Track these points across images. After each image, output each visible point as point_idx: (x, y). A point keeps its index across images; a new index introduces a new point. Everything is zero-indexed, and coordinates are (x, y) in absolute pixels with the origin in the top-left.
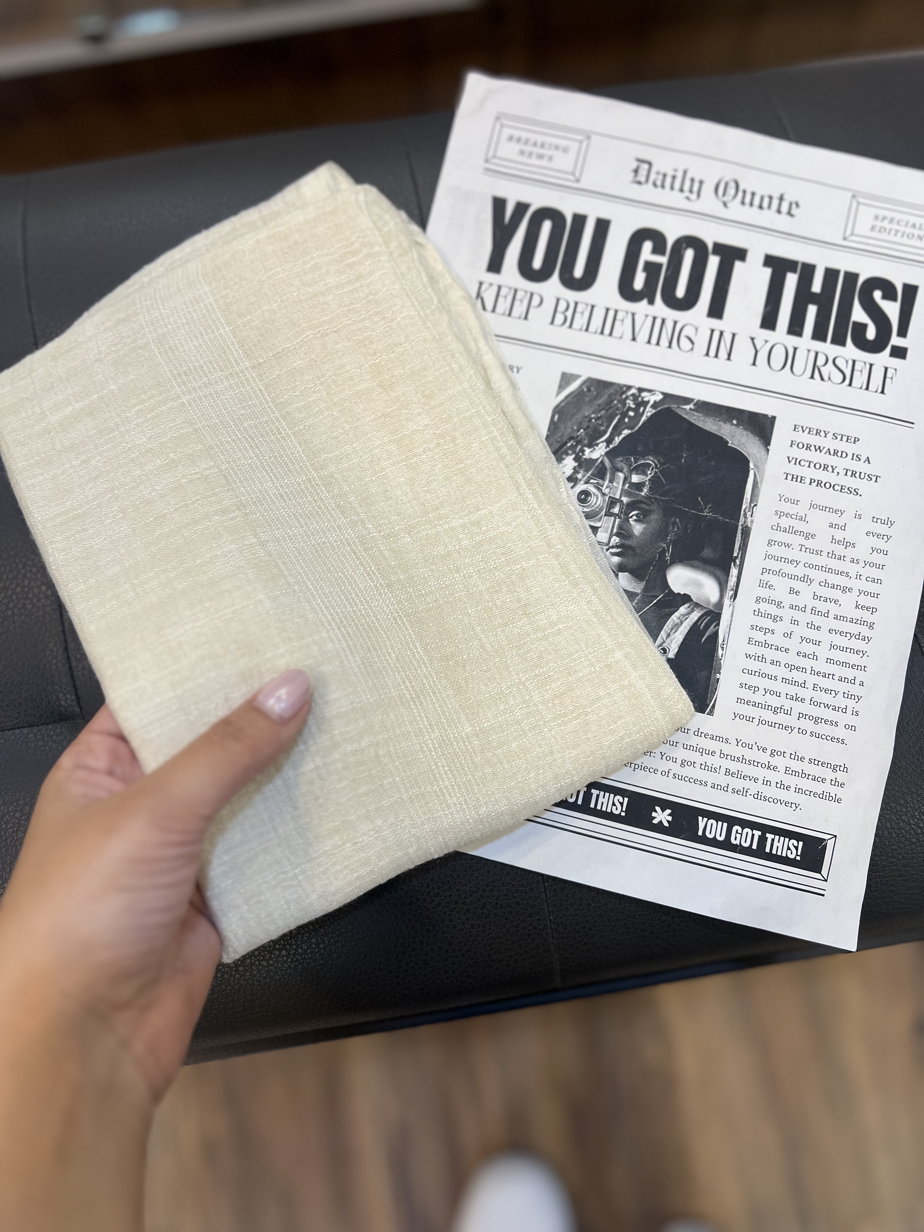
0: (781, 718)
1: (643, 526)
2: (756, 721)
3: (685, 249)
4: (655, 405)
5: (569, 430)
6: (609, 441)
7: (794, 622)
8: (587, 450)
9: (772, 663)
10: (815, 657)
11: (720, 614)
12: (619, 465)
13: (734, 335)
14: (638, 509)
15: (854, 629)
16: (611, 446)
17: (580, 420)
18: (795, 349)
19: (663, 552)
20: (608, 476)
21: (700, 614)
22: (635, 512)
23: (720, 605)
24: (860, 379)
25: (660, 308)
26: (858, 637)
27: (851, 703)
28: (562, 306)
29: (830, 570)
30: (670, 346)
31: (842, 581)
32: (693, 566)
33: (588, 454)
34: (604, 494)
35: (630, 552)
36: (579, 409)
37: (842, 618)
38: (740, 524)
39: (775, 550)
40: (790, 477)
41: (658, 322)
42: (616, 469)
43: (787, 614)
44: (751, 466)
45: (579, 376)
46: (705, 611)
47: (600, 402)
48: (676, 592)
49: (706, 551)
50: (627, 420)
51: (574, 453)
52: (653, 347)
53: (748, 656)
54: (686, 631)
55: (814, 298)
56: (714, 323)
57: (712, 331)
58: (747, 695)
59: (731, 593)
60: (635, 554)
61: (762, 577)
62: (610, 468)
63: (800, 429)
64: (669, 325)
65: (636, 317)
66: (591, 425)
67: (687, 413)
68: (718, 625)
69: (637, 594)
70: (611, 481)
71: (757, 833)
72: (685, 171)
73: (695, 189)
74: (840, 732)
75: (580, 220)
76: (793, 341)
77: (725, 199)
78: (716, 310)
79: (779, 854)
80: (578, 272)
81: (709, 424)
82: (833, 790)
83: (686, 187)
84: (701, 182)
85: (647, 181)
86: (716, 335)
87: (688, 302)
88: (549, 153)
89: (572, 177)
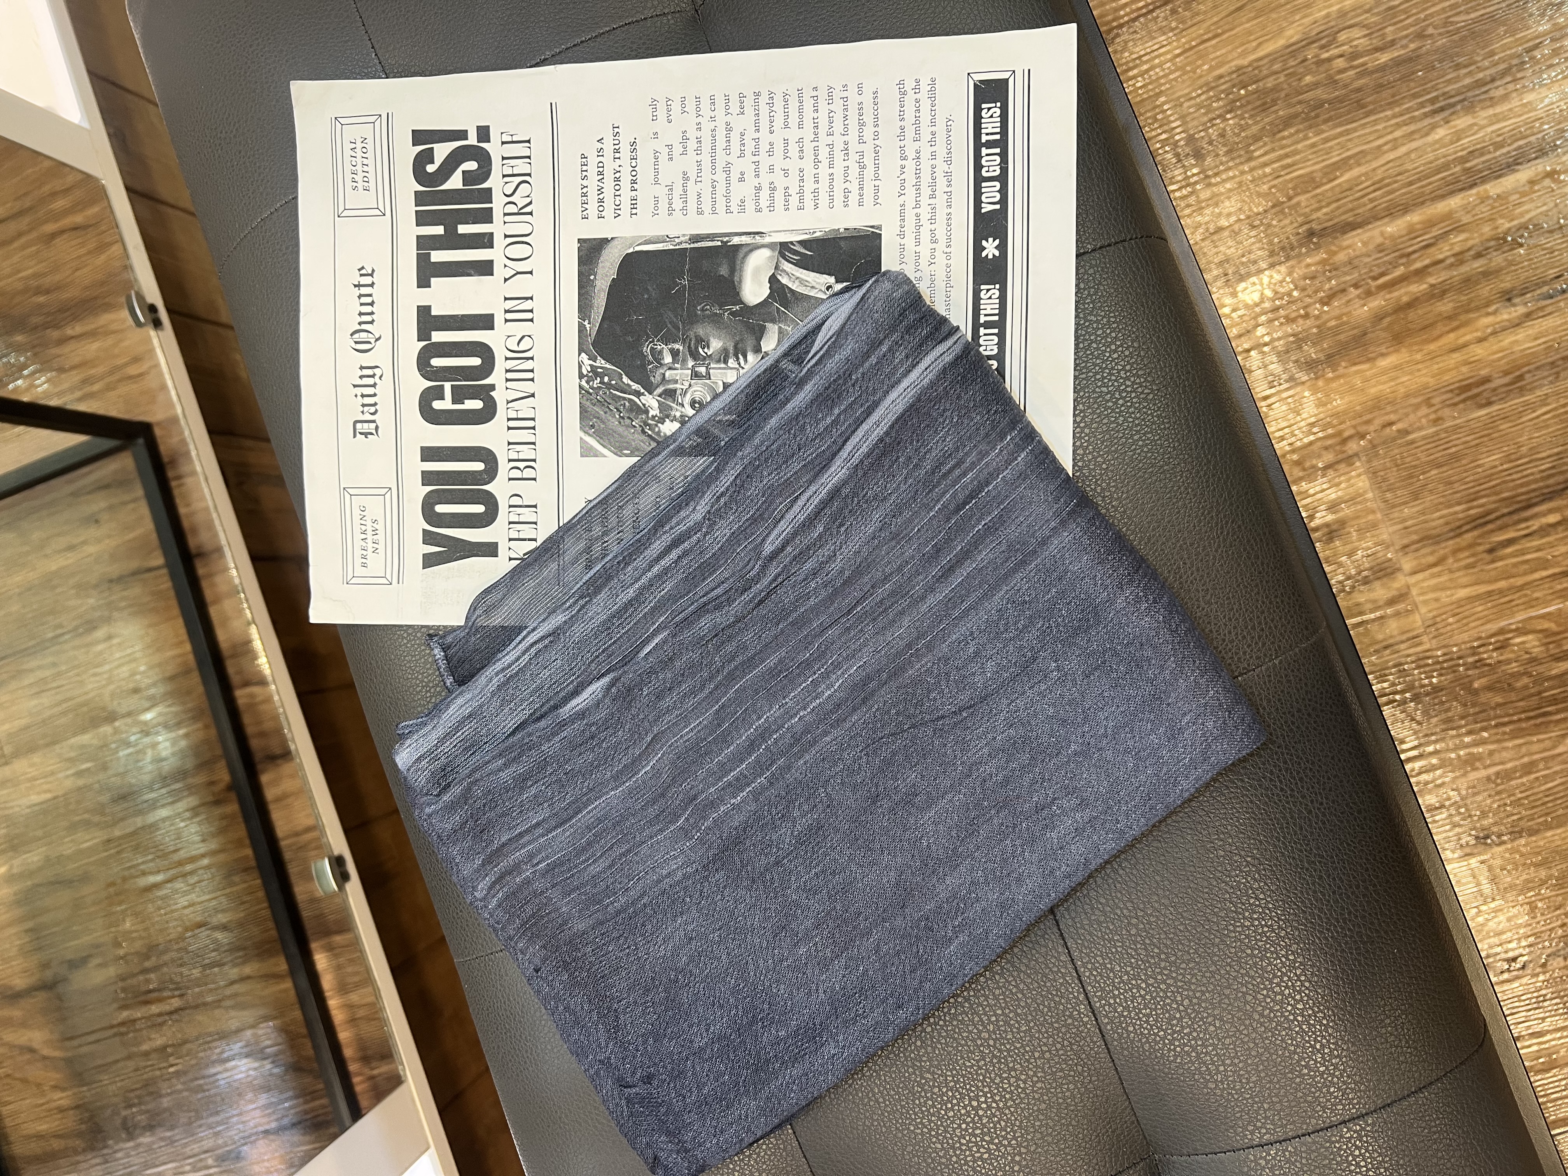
0: (868, 160)
3: (433, 367)
7: (771, 170)
9: (817, 182)
10: (800, 141)
11: (780, 243)
12: (658, 378)
13: (506, 299)
14: (697, 349)
18: (506, 236)
19: (734, 314)
20: (672, 386)
21: (786, 263)
22: (701, 351)
24: (521, 167)
25: (496, 378)
26: (771, 105)
27: (837, 94)
28: (516, 474)
29: (713, 149)
31: (721, 134)
32: (740, 281)
34: (690, 386)
35: (740, 345)
37: (757, 124)
38: (688, 246)
40: (635, 211)
42: (663, 380)
43: (765, 179)
46: (781, 259)
48: (769, 291)
49: (723, 273)
52: (536, 375)
53: (816, 206)
54: (804, 271)
55: (451, 231)
56: (498, 321)
57: (506, 321)
58: (854, 197)
59: (757, 237)
60: (741, 341)
61: (735, 213)
63: (584, 213)
65: (510, 399)
68: (791, 243)
69: (780, 328)
70: (676, 382)
71: (984, 151)
72: (355, 386)
73: (369, 372)
74: (867, 98)
75: (428, 478)
76: (498, 240)
77: (373, 341)
78: (486, 322)
79: (999, 124)
80: (479, 466)
81: (600, 301)
82: (925, 87)
83: (370, 381)
84: (362, 368)
85: (374, 421)
86: (510, 316)
87: (484, 351)
88: (369, 523)
89: (388, 496)
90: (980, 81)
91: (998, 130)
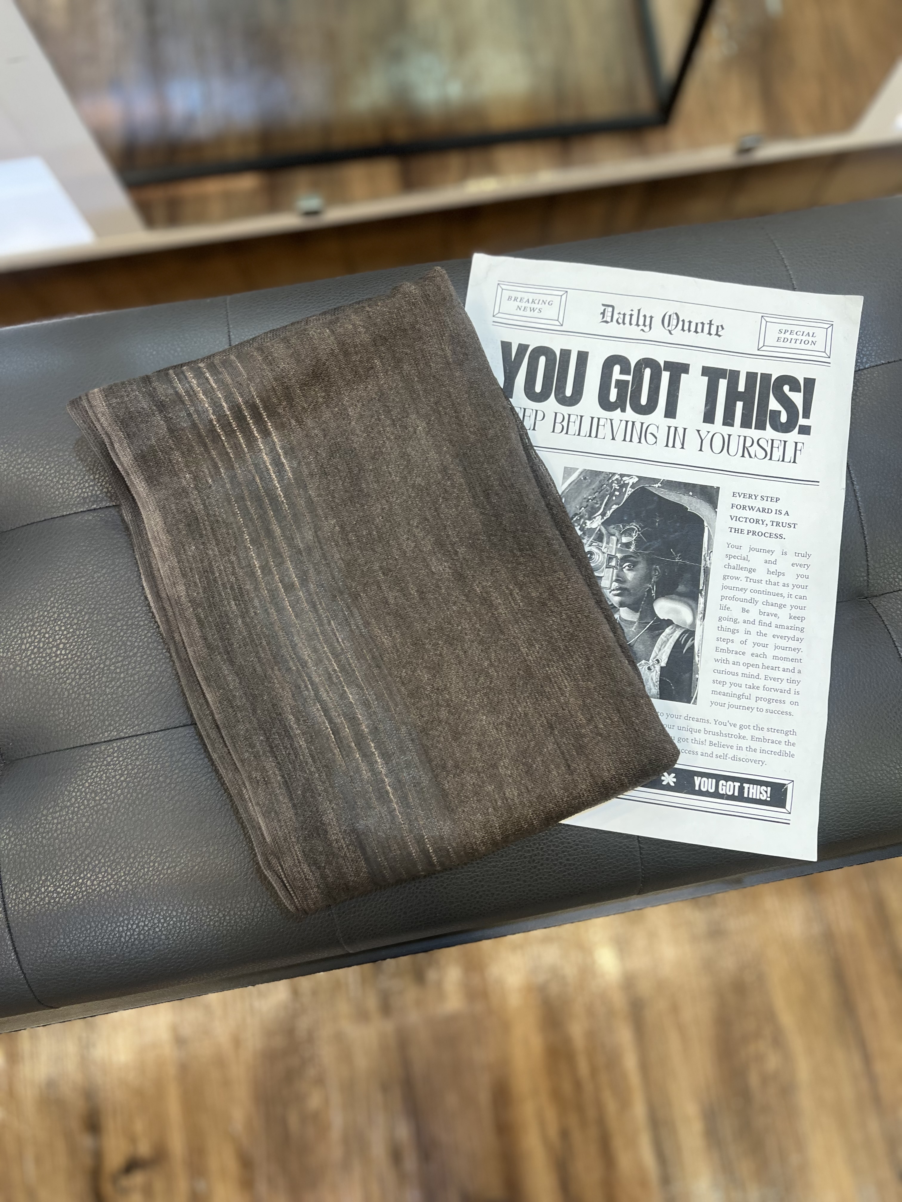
0: (743, 702)
1: (634, 573)
2: (726, 706)
3: (644, 369)
4: (633, 486)
5: (574, 509)
6: (603, 514)
7: (748, 632)
8: (588, 522)
9: (734, 664)
10: (765, 656)
11: (694, 631)
12: (612, 531)
13: (685, 429)
14: (629, 561)
15: (790, 633)
16: (605, 518)
17: (580, 501)
18: (729, 436)
19: (650, 591)
20: (605, 539)
21: (680, 633)
22: (627, 564)
24: (777, 454)
25: (630, 414)
26: (793, 639)
27: (793, 686)
28: (559, 418)
29: (768, 593)
30: (640, 442)
31: (778, 600)
32: (672, 599)
33: (589, 525)
34: (604, 553)
35: (626, 592)
36: (580, 493)
37: (781, 627)
38: (702, 566)
39: (728, 582)
40: (733, 531)
41: (630, 425)
42: (610, 534)
43: (742, 627)
44: (706, 524)
45: (578, 469)
46: (683, 630)
47: (594, 487)
48: (662, 618)
49: (680, 587)
50: (614, 498)
51: (579, 525)
52: (627, 443)
53: (717, 660)
54: (672, 646)
55: (740, 396)
56: (670, 421)
57: (669, 427)
58: (718, 688)
59: (701, 615)
60: (630, 594)
61: (721, 602)
62: (606, 534)
63: (737, 495)
64: (638, 426)
65: (613, 422)
66: (589, 504)
67: (657, 491)
68: (693, 639)
69: (635, 623)
70: (608, 543)
71: (737, 784)
72: (639, 310)
73: (648, 323)
74: (787, 707)
75: (566, 354)
76: (727, 430)
77: (670, 328)
78: (671, 412)
79: (754, 797)
80: (569, 392)
81: (672, 497)
82: (788, 749)
83: (641, 322)
84: (651, 317)
85: (612, 321)
86: (672, 430)
87: (650, 408)
88: (539, 306)
89: (557, 323)
90: (787, 788)
91: (750, 796)
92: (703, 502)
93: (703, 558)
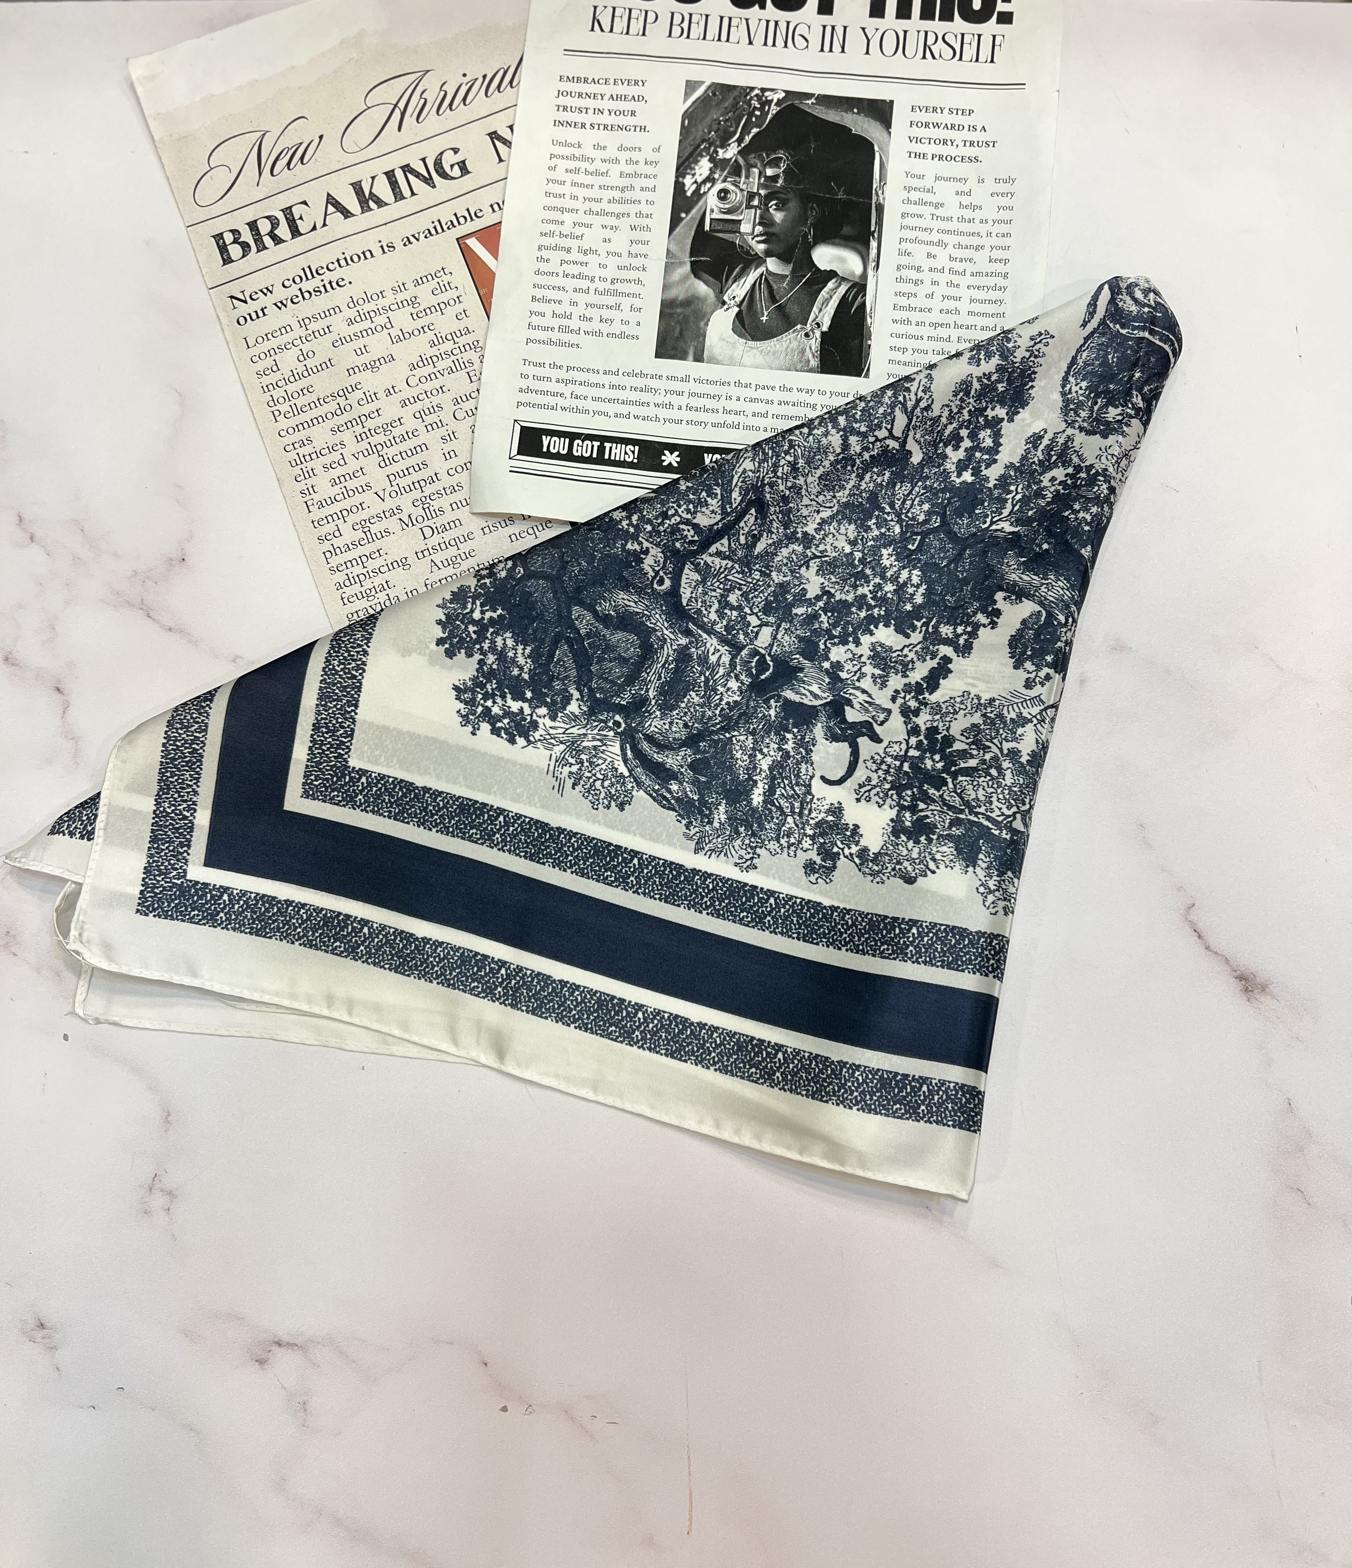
1: (783, 214)
4: (779, 102)
5: (701, 133)
7: (935, 283)
8: (720, 151)
11: (865, 285)
13: (845, 28)
14: (776, 199)
17: (709, 123)
20: (744, 173)
21: (847, 288)
22: (774, 202)
23: (864, 276)
26: (995, 288)
29: (962, 233)
31: (975, 241)
32: (834, 244)
33: (721, 154)
34: (742, 190)
35: (775, 238)
36: (708, 113)
39: (907, 222)
40: (913, 155)
42: (750, 166)
45: (704, 82)
46: (851, 283)
47: (726, 104)
48: (822, 269)
49: (845, 228)
50: (754, 119)
53: (895, 321)
54: (836, 304)
59: (874, 264)
60: (779, 240)
62: (745, 166)
63: (917, 109)
66: (721, 128)
67: (810, 107)
68: (865, 295)
69: (787, 276)
70: (747, 177)
76: (902, 24)
86: (829, 30)
92: (872, 121)
93: (874, 192)
